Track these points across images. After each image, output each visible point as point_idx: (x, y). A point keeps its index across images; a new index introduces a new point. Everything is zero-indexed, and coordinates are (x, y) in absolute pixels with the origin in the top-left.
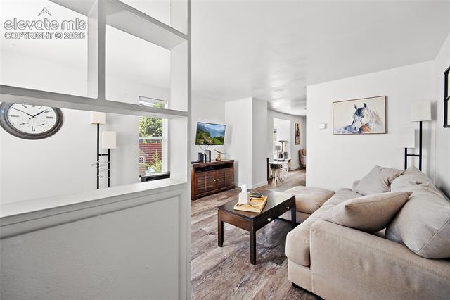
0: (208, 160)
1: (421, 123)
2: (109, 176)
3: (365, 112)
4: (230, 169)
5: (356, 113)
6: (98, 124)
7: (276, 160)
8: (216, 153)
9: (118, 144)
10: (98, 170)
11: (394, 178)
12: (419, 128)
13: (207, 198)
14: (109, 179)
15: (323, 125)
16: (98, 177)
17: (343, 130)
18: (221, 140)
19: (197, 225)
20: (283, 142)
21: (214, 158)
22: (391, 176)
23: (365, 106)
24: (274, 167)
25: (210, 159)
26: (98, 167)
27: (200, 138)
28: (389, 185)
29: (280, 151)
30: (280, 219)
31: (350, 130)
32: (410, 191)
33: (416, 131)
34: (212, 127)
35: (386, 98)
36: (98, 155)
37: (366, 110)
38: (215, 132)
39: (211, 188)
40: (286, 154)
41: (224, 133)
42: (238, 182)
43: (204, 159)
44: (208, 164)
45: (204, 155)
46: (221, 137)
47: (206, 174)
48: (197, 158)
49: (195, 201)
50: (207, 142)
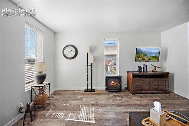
0: (145, 70)
4: (165, 79)
6: (88, 53)
8: (151, 67)
9: (94, 61)
10: (88, 71)
13: (142, 95)
14: (91, 76)
18: (156, 58)
19: (125, 114)
21: (150, 69)
25: (147, 71)
27: (139, 57)
36: (88, 65)
38: (151, 53)
39: (146, 89)
41: (159, 53)
42: (173, 89)
43: (142, 70)
44: (145, 74)
45: (142, 68)
46: (156, 56)
47: (142, 80)
48: (137, 69)
49: (133, 95)
50: (144, 59)
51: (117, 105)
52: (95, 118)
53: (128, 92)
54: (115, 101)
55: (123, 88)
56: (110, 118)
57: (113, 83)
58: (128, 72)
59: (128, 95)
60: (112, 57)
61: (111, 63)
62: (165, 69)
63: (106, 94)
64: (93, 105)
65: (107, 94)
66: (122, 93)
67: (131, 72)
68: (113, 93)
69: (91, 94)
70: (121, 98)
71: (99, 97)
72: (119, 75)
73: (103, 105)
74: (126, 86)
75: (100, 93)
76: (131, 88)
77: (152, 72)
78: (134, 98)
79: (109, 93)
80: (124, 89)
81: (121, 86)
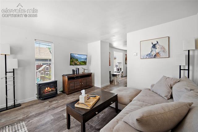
1: (189, 51)
2: (14, 84)
3: (157, 46)
4: (90, 78)
5: (152, 47)
6: (6, 55)
7: (116, 72)
8: (82, 70)
9: (19, 66)
10: (6, 81)
11: (174, 84)
12: (188, 54)
13: (75, 93)
14: (14, 86)
15: (135, 54)
16: (6, 85)
17: (146, 56)
18: (85, 63)
19: (62, 112)
20: (119, 63)
21: (81, 72)
22: (172, 83)
23: (157, 42)
24: (114, 75)
25: (79, 73)
26: (6, 79)
27: (72, 62)
28: (171, 88)
29: (118, 67)
30: (111, 107)
31: (149, 56)
32: (190, 102)
33: (186, 56)
34: (79, 56)
35: (169, 38)
36: (6, 72)
37: (158, 45)
38: (81, 58)
39: (78, 88)
40: (121, 69)
41: (86, 59)
42: (94, 84)
43: (75, 73)
44: (77, 75)
45: (75, 71)
46: (84, 61)
47: (75, 81)
48: (71, 73)
49: (68, 95)
50: (76, 64)
51: (54, 108)
52: (28, 130)
53: (64, 94)
54: (51, 106)
55: (58, 92)
56: (48, 121)
57: (48, 90)
58: (63, 76)
59: (64, 97)
60: (45, 61)
61: (42, 68)
62: (90, 71)
63: (39, 103)
64: (22, 120)
65: (41, 103)
66: (58, 97)
67: (66, 75)
68: (48, 100)
69: (14, 110)
70: (57, 102)
71: (29, 109)
72: (54, 79)
73: (37, 115)
74: (62, 90)
75: (31, 104)
76: (66, 90)
77: (82, 74)
78: (69, 97)
79: (43, 101)
80: (60, 93)
81: (56, 90)
